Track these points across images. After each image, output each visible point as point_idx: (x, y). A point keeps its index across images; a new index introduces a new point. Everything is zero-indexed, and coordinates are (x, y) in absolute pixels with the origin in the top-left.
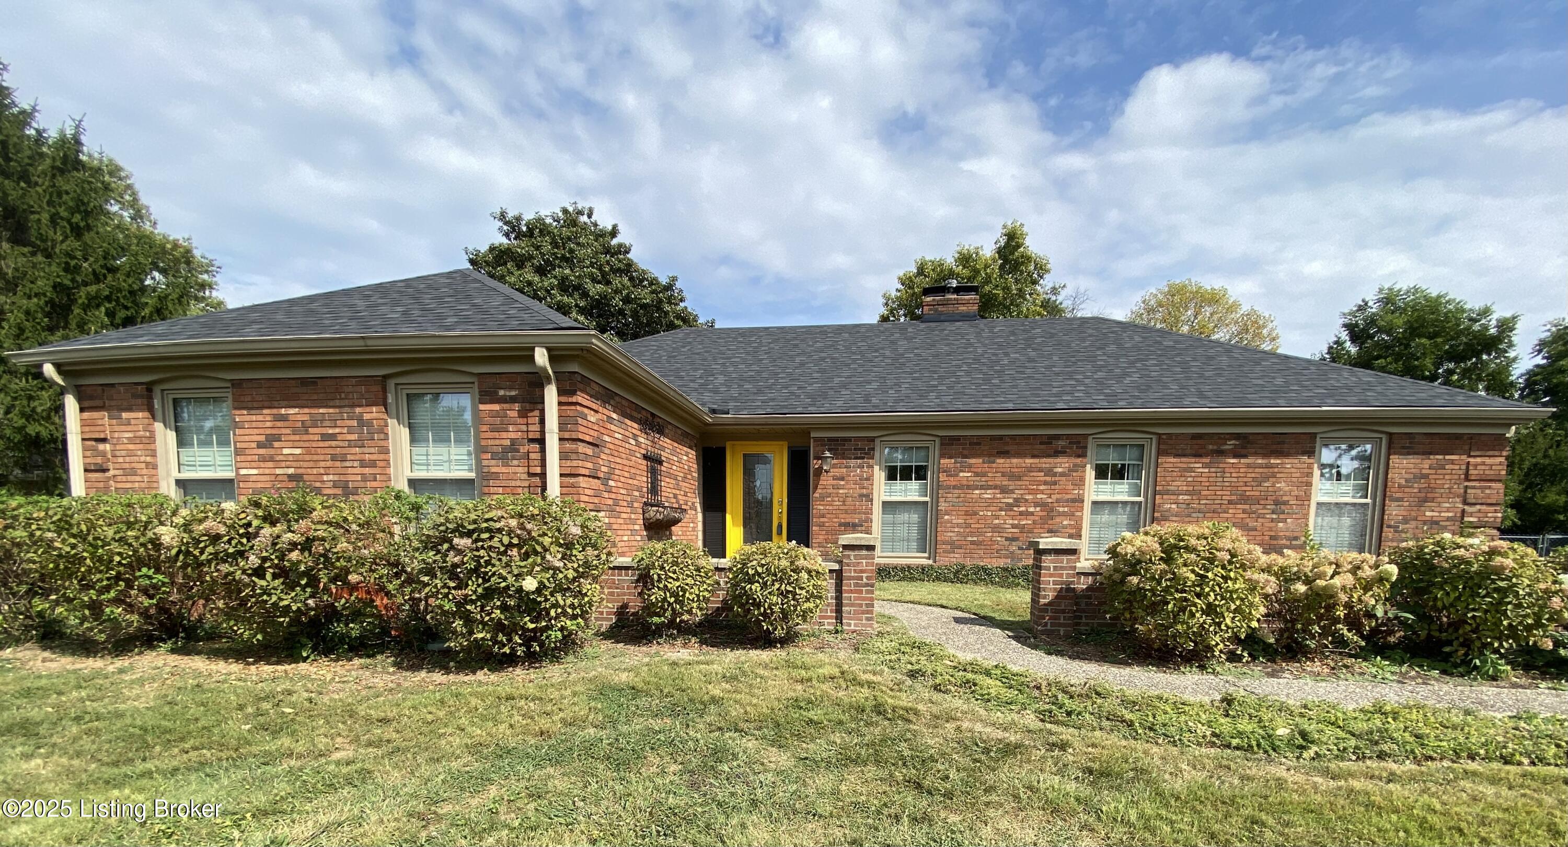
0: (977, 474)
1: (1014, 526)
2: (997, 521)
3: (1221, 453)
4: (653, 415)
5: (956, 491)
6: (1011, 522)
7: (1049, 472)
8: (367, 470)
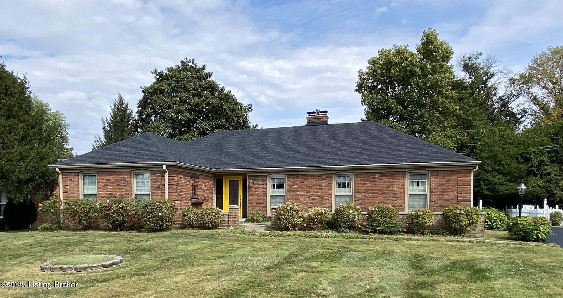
0: (298, 187)
1: (311, 203)
2: (305, 202)
3: (374, 179)
4: (195, 174)
5: (293, 192)
6: (309, 202)
7: (321, 186)
8: (127, 192)
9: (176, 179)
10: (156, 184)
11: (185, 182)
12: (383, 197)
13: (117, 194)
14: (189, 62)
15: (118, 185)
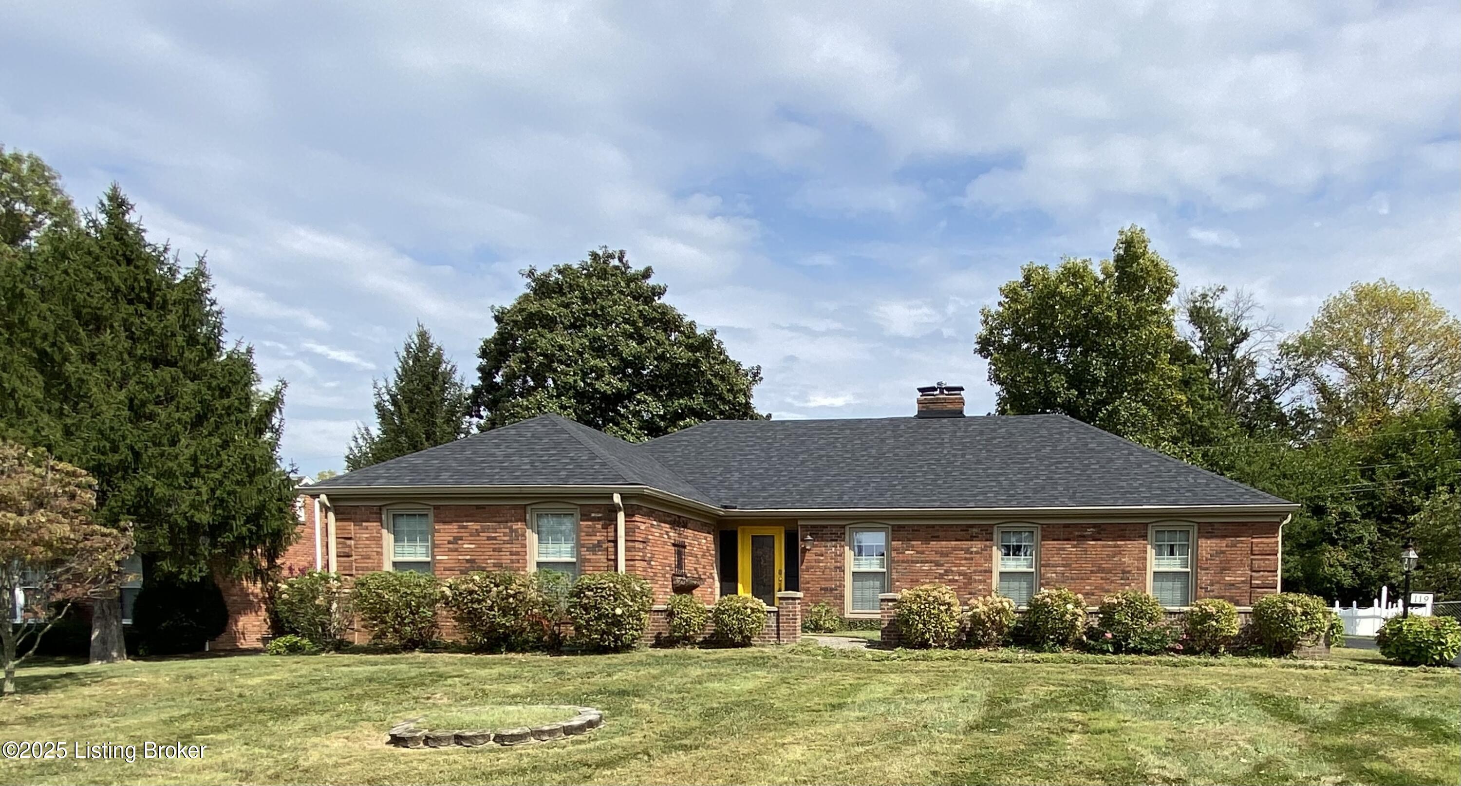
0: (918, 552)
3: (1083, 538)
4: (679, 517)
7: (968, 551)
8: (514, 557)
9: (643, 527)
10: (594, 538)
11: (661, 536)
12: (1102, 579)
13: (489, 561)
14: (612, 256)
15: (489, 538)
